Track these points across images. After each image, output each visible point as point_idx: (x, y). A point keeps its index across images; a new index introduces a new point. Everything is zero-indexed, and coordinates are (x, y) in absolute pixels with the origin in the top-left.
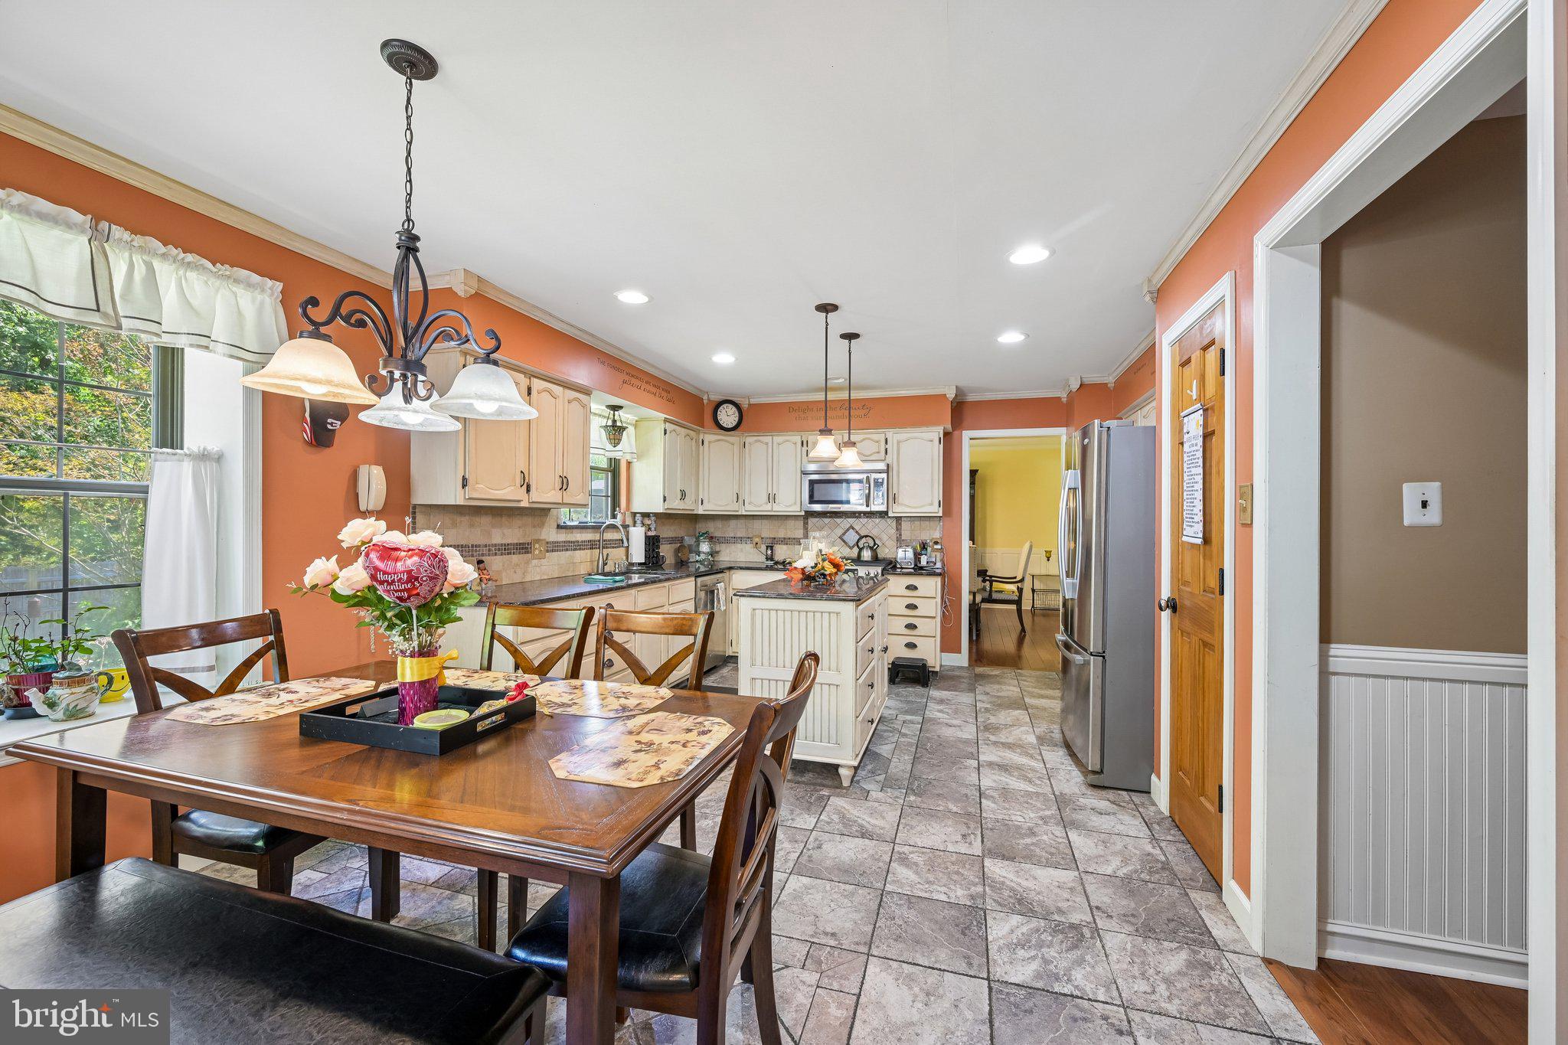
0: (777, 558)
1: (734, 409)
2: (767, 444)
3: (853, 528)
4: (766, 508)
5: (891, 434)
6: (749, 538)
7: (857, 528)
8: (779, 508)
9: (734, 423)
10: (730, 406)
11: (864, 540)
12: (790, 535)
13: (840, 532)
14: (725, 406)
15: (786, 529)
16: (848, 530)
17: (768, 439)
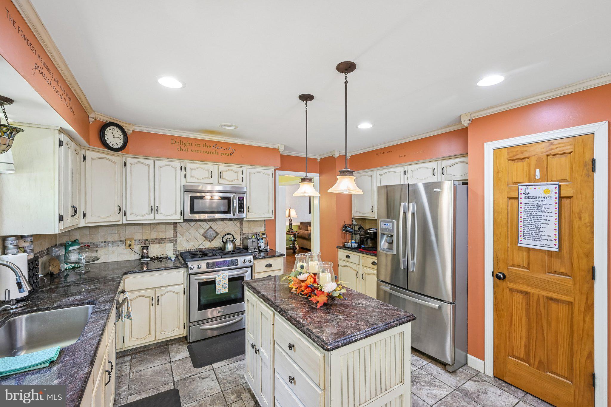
0: (151, 255)
1: (120, 132)
2: (149, 166)
3: (212, 228)
4: (150, 218)
5: (244, 168)
6: (121, 241)
7: (215, 228)
8: (159, 218)
9: (120, 145)
10: (117, 129)
11: (227, 237)
12: (161, 236)
13: (202, 231)
14: (111, 127)
15: (158, 232)
16: (208, 229)
17: (150, 162)
